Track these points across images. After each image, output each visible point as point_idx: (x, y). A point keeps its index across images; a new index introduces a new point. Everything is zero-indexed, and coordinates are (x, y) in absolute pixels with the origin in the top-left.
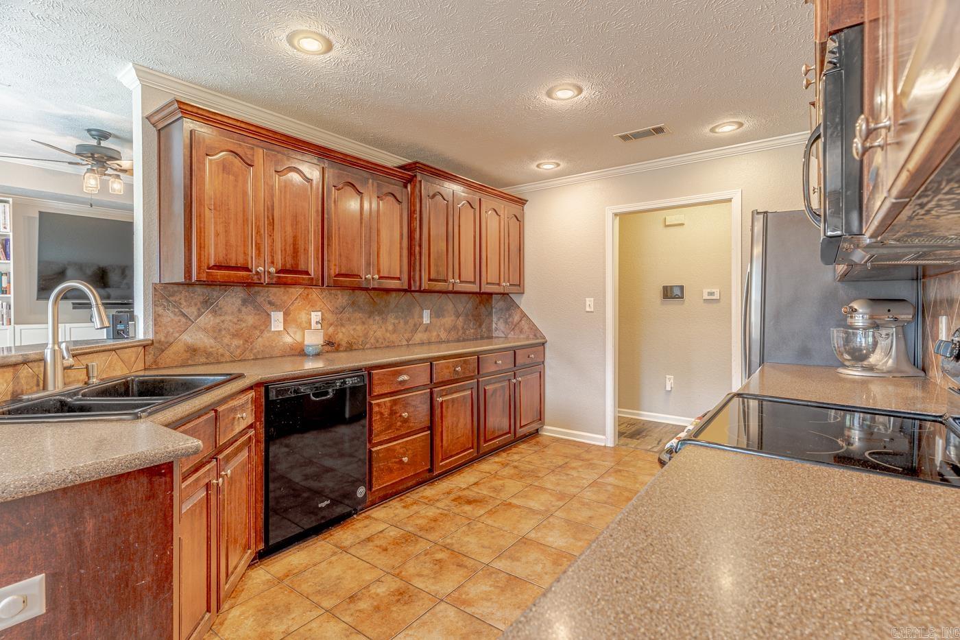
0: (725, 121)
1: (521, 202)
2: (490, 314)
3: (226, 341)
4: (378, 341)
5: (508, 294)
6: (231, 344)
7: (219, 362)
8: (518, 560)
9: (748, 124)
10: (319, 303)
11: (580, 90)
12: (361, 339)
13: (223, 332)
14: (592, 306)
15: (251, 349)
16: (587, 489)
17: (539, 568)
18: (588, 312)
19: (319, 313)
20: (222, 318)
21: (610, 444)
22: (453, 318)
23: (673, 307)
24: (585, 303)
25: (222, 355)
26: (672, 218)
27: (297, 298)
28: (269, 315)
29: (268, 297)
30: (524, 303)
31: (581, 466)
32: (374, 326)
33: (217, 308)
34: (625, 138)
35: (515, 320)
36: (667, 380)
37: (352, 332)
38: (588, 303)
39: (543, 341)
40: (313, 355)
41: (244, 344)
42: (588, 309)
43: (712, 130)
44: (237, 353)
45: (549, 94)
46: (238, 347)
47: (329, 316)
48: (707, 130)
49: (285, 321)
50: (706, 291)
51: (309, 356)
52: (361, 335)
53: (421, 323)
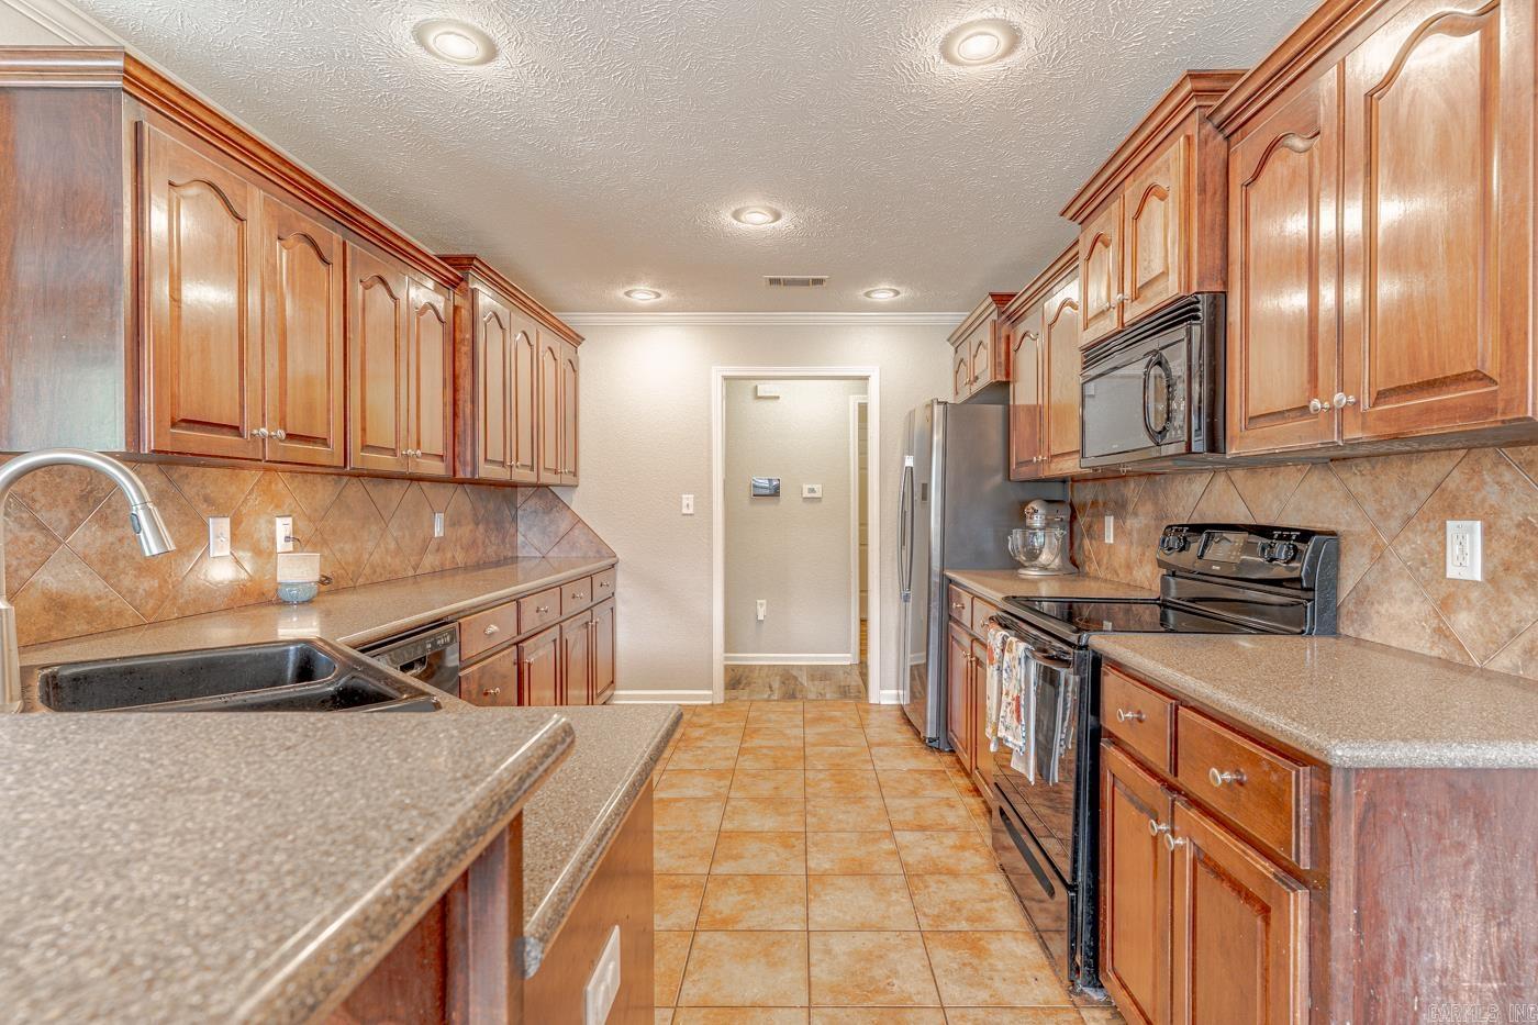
0: (882, 287)
1: (575, 339)
2: (515, 519)
3: (127, 581)
4: (375, 572)
5: (547, 486)
6: (137, 588)
7: (113, 631)
8: (742, 857)
9: (905, 293)
10: (289, 500)
11: (777, 216)
12: (352, 568)
13: (122, 564)
14: (691, 503)
15: (175, 598)
16: (741, 759)
17: (772, 856)
18: (684, 515)
19: (289, 520)
20: (119, 532)
21: (719, 700)
22: (471, 526)
23: (766, 508)
24: (681, 502)
25: (120, 614)
26: (765, 388)
27: (252, 489)
28: (205, 526)
29: (203, 486)
30: (577, 502)
31: (706, 734)
32: (369, 543)
33: (109, 511)
34: (773, 282)
35: (562, 529)
36: (759, 607)
37: (338, 555)
38: (685, 502)
39: (611, 561)
40: (298, 603)
41: (160, 587)
42: (685, 511)
43: (867, 294)
44: (148, 607)
45: (736, 215)
46: (149, 594)
47: (302, 524)
48: (861, 293)
49: (234, 536)
50: (806, 487)
51: (293, 604)
52: (351, 560)
53: (432, 537)
